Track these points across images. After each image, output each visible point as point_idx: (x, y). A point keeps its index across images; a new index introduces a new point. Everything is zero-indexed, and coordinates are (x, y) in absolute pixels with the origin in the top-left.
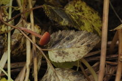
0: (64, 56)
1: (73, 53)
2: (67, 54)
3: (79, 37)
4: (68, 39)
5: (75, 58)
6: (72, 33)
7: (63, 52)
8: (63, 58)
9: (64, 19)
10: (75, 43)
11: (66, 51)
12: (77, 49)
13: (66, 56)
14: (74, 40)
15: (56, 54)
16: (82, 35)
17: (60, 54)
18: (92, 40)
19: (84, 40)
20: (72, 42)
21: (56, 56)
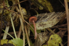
0: (44, 26)
1: (49, 23)
2: (45, 24)
3: (51, 16)
4: (44, 18)
5: (51, 26)
6: (46, 14)
7: (43, 24)
8: (43, 27)
9: (40, 6)
10: (49, 19)
11: (44, 23)
12: (51, 21)
13: (45, 26)
14: (48, 17)
15: (39, 25)
16: (52, 14)
17: (41, 25)
18: (60, 15)
19: (54, 16)
20: (47, 18)
21: (39, 27)
